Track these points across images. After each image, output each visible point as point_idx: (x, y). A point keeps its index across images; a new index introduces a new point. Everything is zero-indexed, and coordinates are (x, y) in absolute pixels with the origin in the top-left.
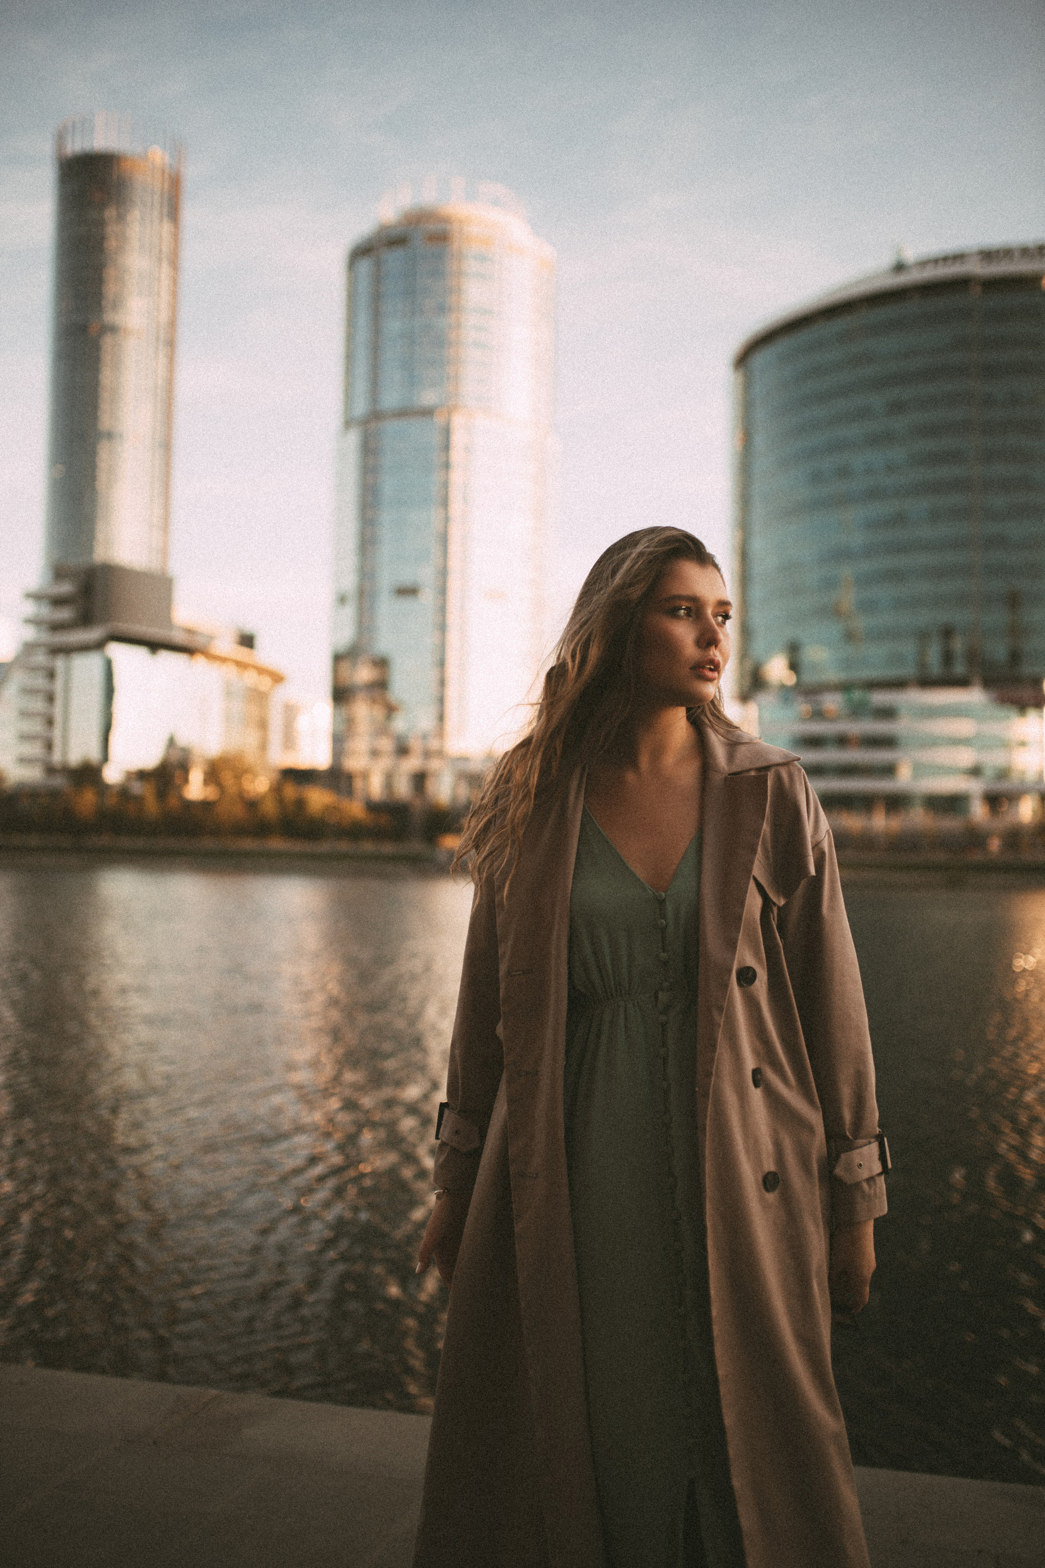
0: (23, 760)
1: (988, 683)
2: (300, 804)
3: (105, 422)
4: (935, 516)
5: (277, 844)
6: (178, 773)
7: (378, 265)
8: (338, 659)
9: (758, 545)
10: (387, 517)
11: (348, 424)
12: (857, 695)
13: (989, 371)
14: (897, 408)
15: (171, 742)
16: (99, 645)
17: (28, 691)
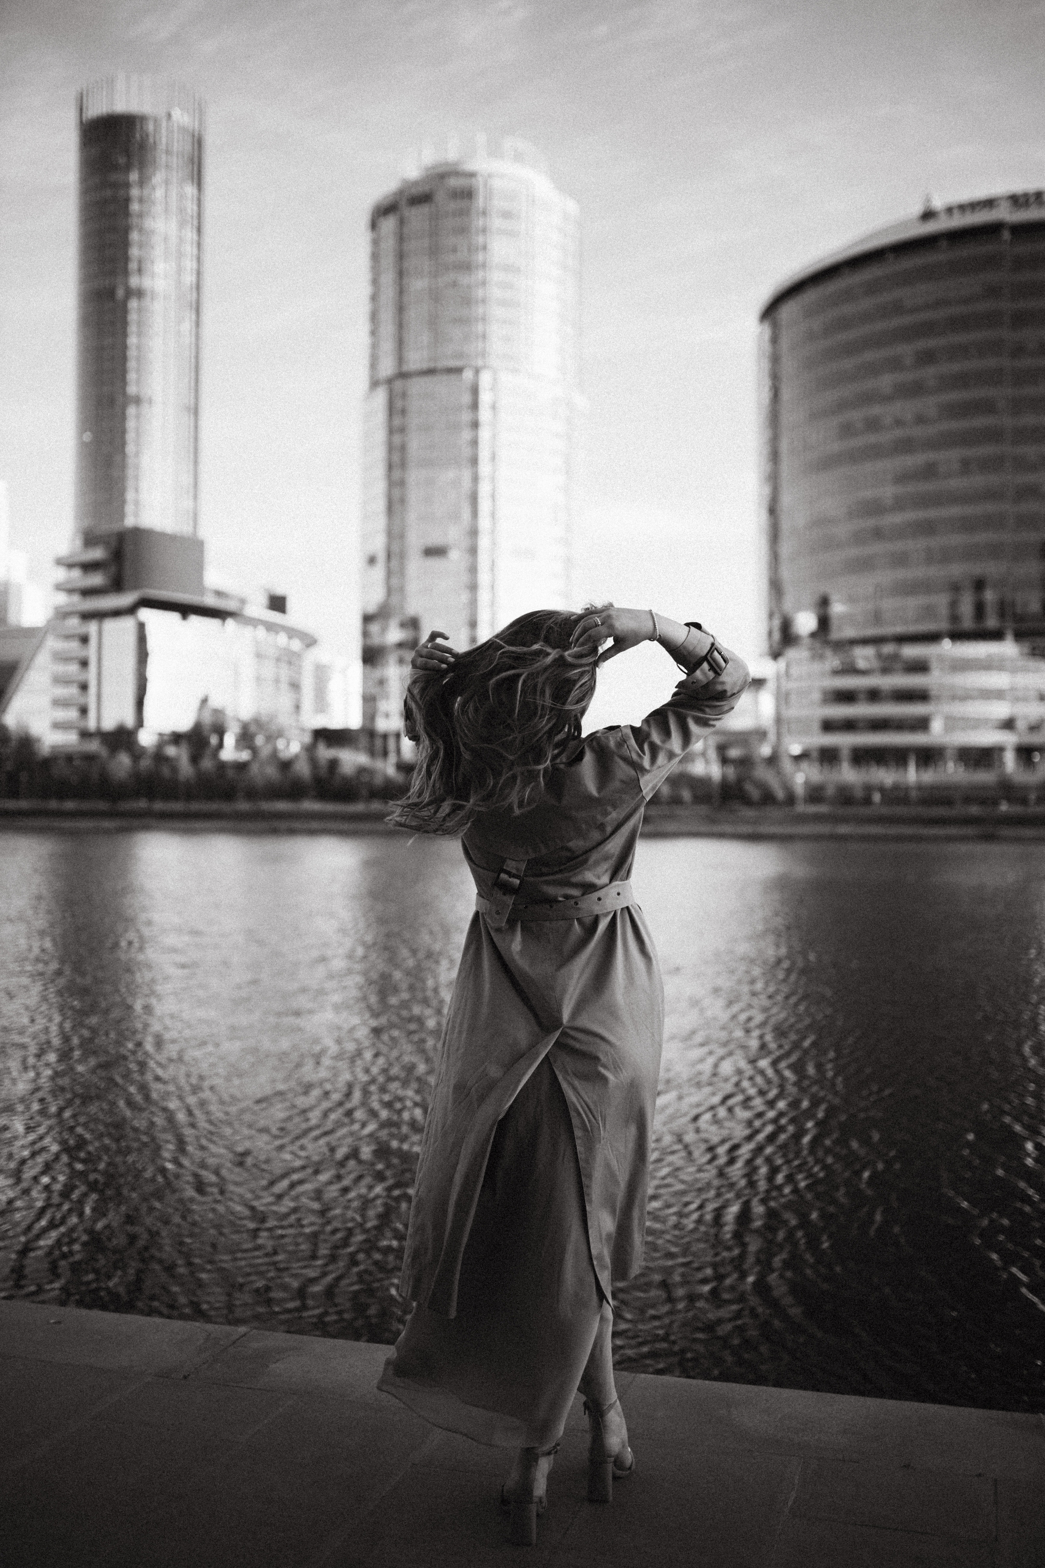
0: (58, 726)
1: (1019, 636)
2: (334, 764)
3: (133, 387)
4: (966, 466)
5: (310, 805)
6: (213, 736)
7: (402, 222)
8: (367, 619)
9: (786, 499)
10: (414, 476)
11: (374, 384)
12: (888, 649)
13: (1020, 320)
14: (927, 358)
15: (204, 704)
16: (133, 610)
17: (62, 657)
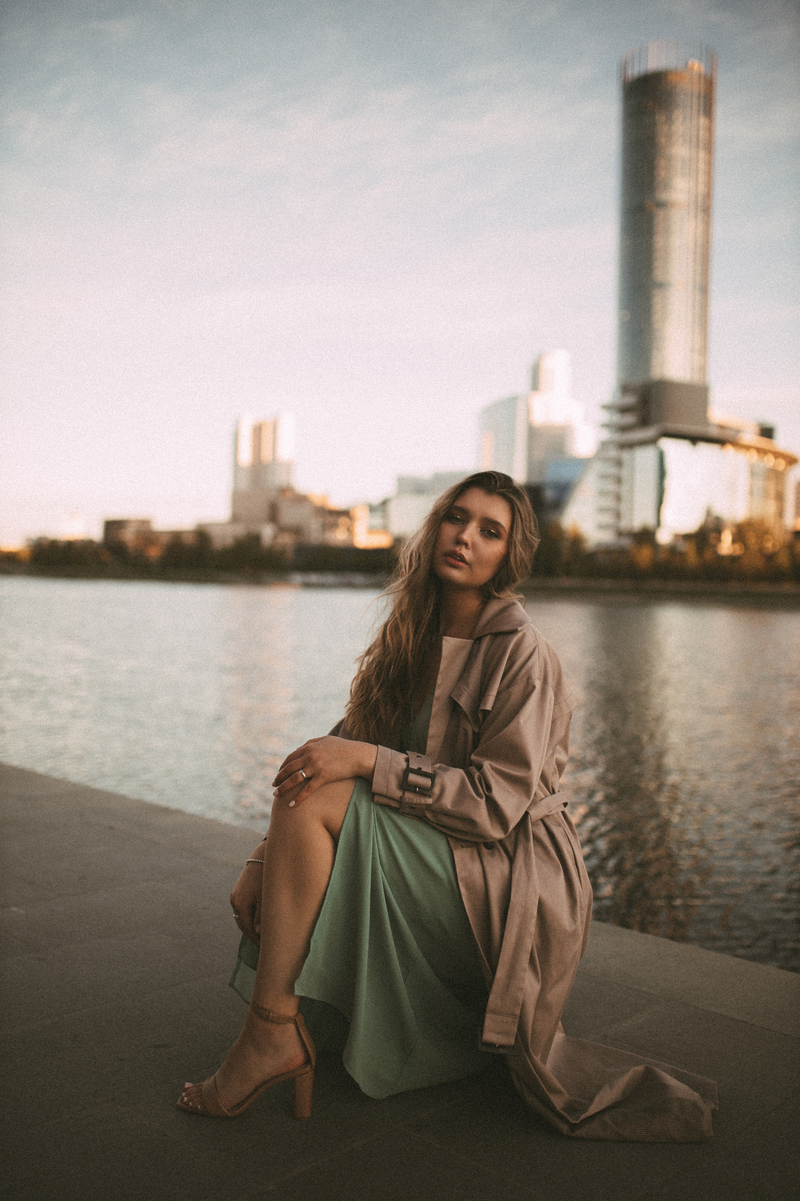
0: (602, 527)
3: (659, 274)
6: (713, 535)
15: (709, 513)
16: (653, 441)
17: (604, 477)
